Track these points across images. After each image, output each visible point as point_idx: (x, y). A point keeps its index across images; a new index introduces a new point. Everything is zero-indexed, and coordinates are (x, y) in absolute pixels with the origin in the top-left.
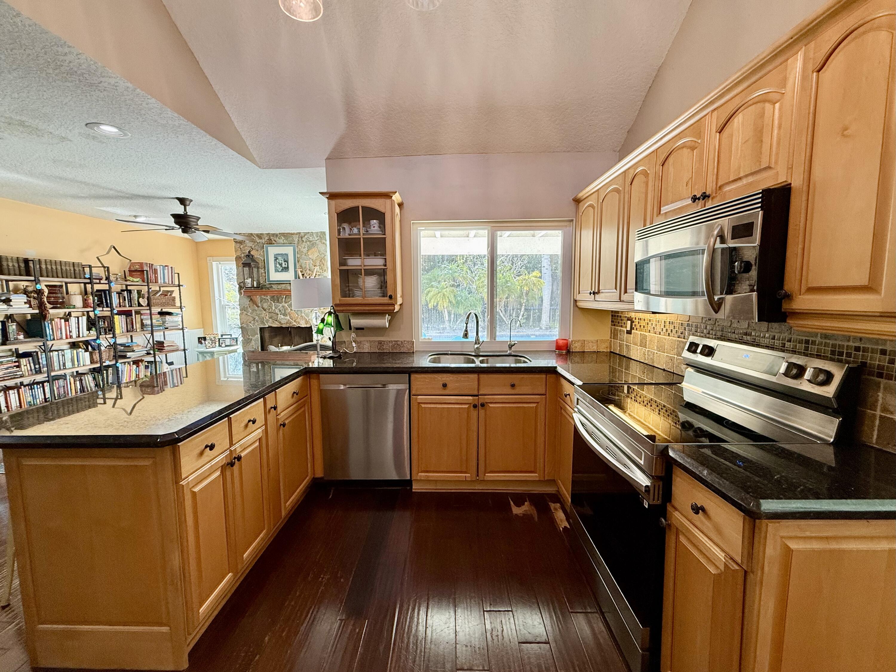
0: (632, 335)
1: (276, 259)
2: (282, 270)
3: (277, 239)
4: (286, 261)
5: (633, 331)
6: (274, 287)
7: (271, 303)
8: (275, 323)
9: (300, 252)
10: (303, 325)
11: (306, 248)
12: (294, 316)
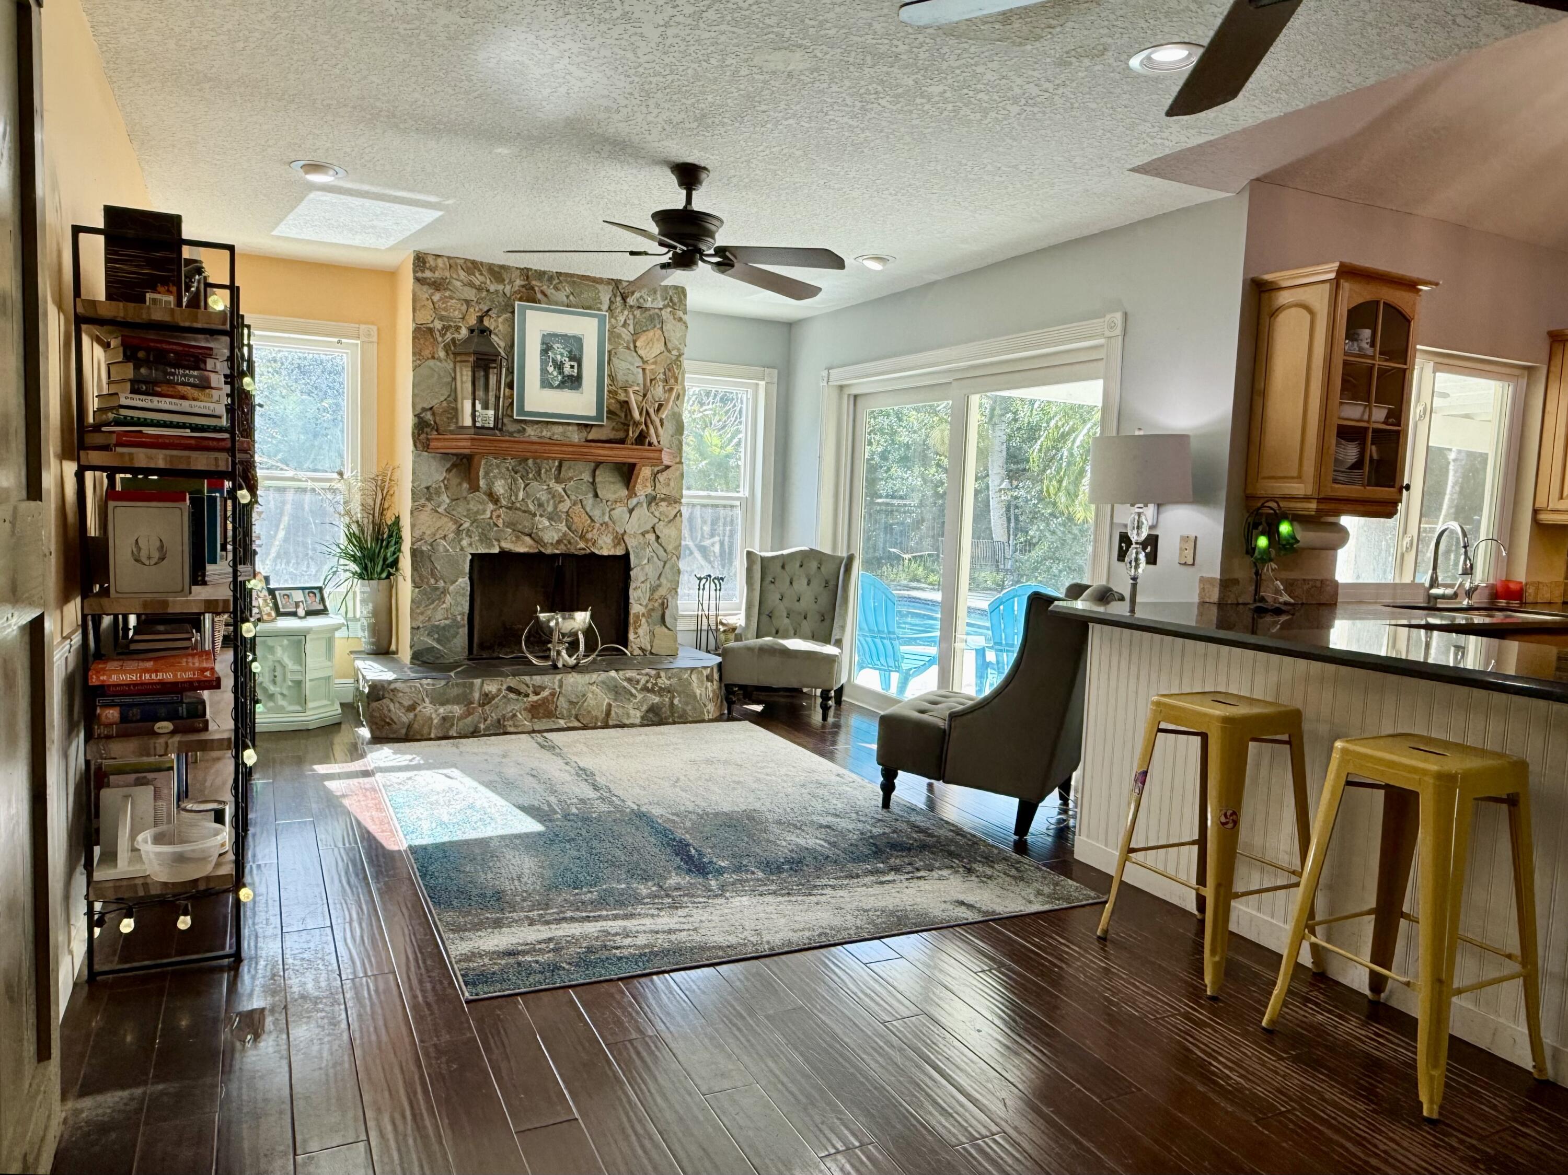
1: (546, 349)
2: (562, 386)
3: (550, 291)
4: (577, 359)
6: (531, 432)
7: (515, 480)
8: (524, 543)
9: (614, 336)
10: (606, 547)
11: (631, 328)
12: (581, 521)
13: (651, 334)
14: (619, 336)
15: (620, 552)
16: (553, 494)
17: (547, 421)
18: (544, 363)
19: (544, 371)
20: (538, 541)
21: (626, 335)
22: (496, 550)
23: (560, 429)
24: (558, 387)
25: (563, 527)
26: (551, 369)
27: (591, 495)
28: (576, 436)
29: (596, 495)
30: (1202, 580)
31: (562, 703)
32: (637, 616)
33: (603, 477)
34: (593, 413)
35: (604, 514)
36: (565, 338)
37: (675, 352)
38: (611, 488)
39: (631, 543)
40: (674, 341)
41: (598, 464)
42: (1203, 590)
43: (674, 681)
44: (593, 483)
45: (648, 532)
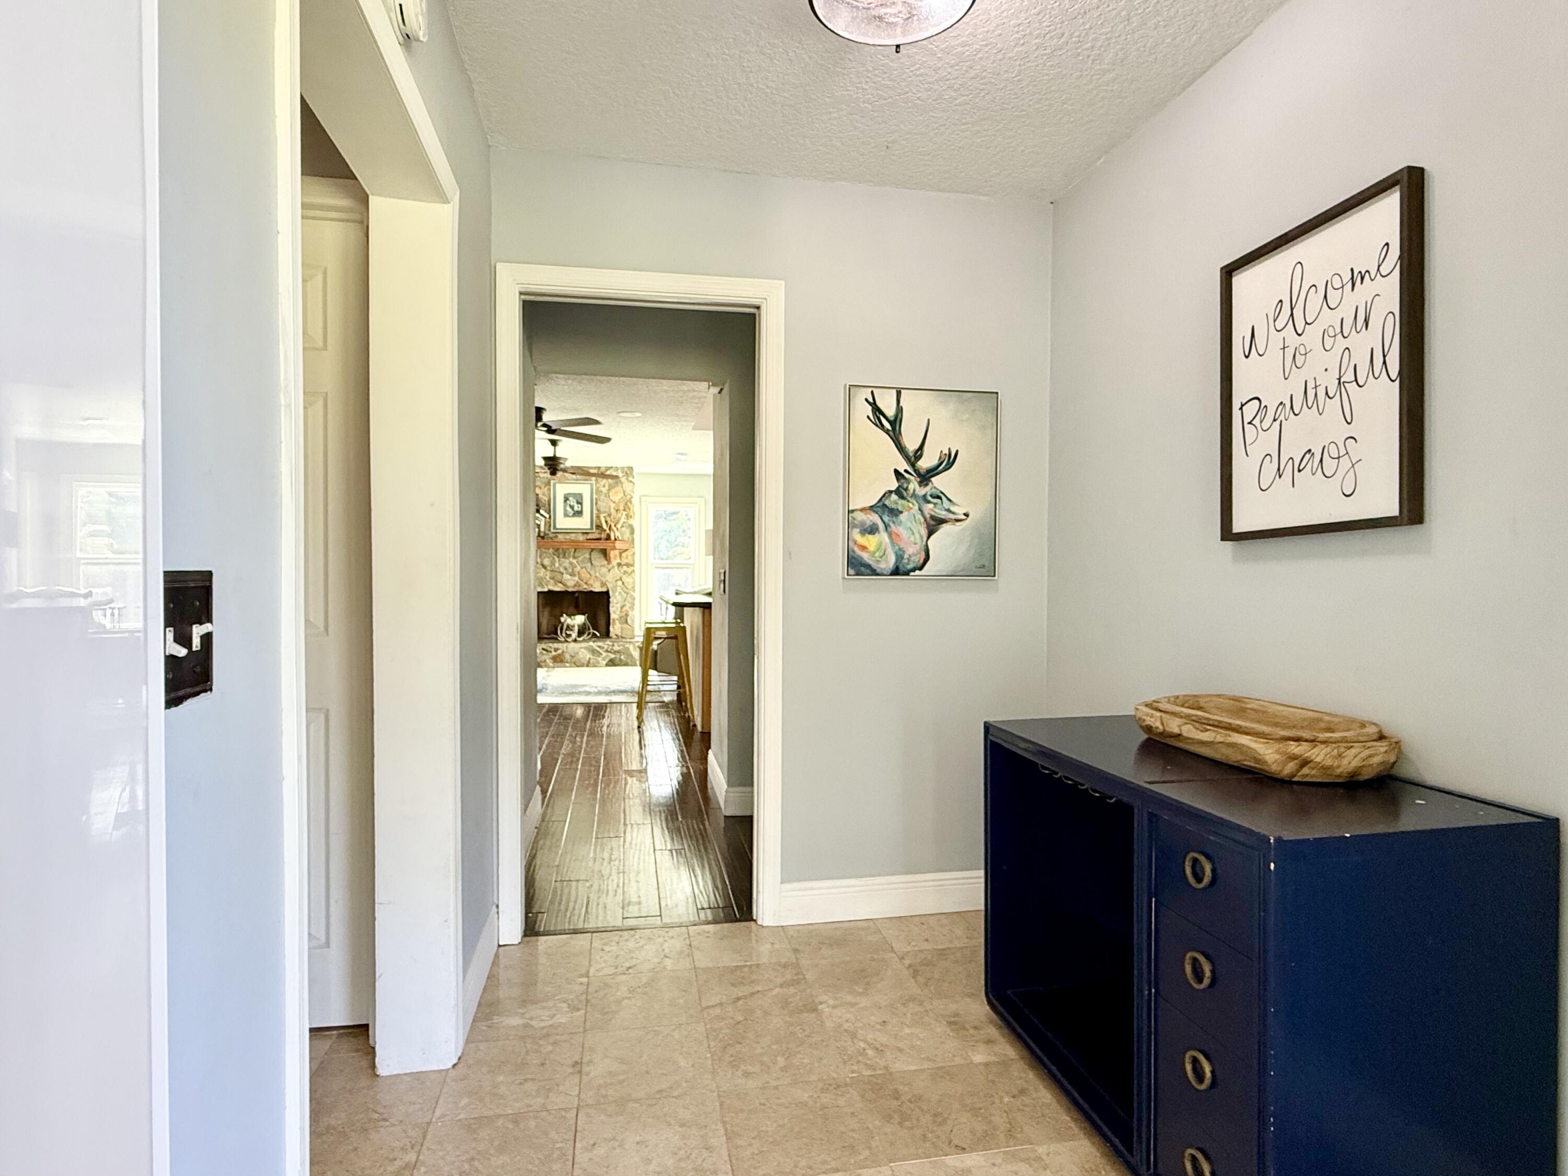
1: (566, 499)
2: (574, 516)
4: (580, 503)
6: (560, 536)
7: (554, 559)
8: (558, 587)
9: (599, 492)
10: (597, 588)
11: (607, 487)
12: (585, 575)
13: (616, 489)
14: (601, 491)
15: (604, 590)
16: (571, 563)
17: (567, 532)
18: (565, 507)
19: (565, 510)
20: (565, 585)
21: (604, 490)
22: (546, 590)
23: (573, 535)
24: (572, 516)
25: (576, 578)
26: (568, 508)
27: (589, 564)
28: (581, 538)
29: (592, 564)
31: (567, 657)
32: (614, 620)
33: (595, 555)
34: (589, 527)
35: (596, 572)
36: (574, 495)
37: (629, 497)
38: (598, 560)
39: (610, 586)
40: (628, 491)
41: (592, 550)
43: (621, 648)
44: (590, 559)
45: (617, 580)
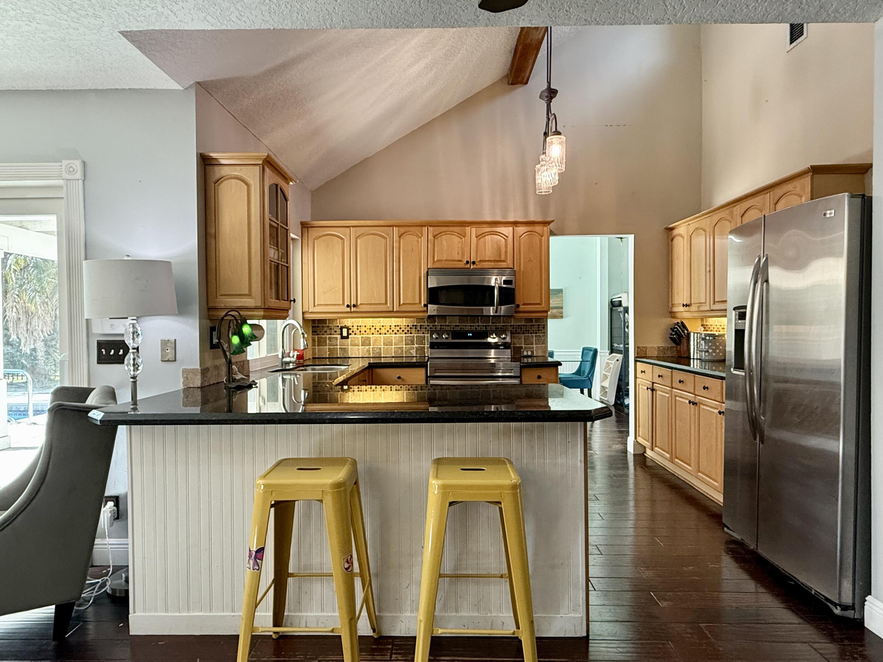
0: (349, 340)
5: (350, 336)
30: (185, 371)
42: (186, 378)
